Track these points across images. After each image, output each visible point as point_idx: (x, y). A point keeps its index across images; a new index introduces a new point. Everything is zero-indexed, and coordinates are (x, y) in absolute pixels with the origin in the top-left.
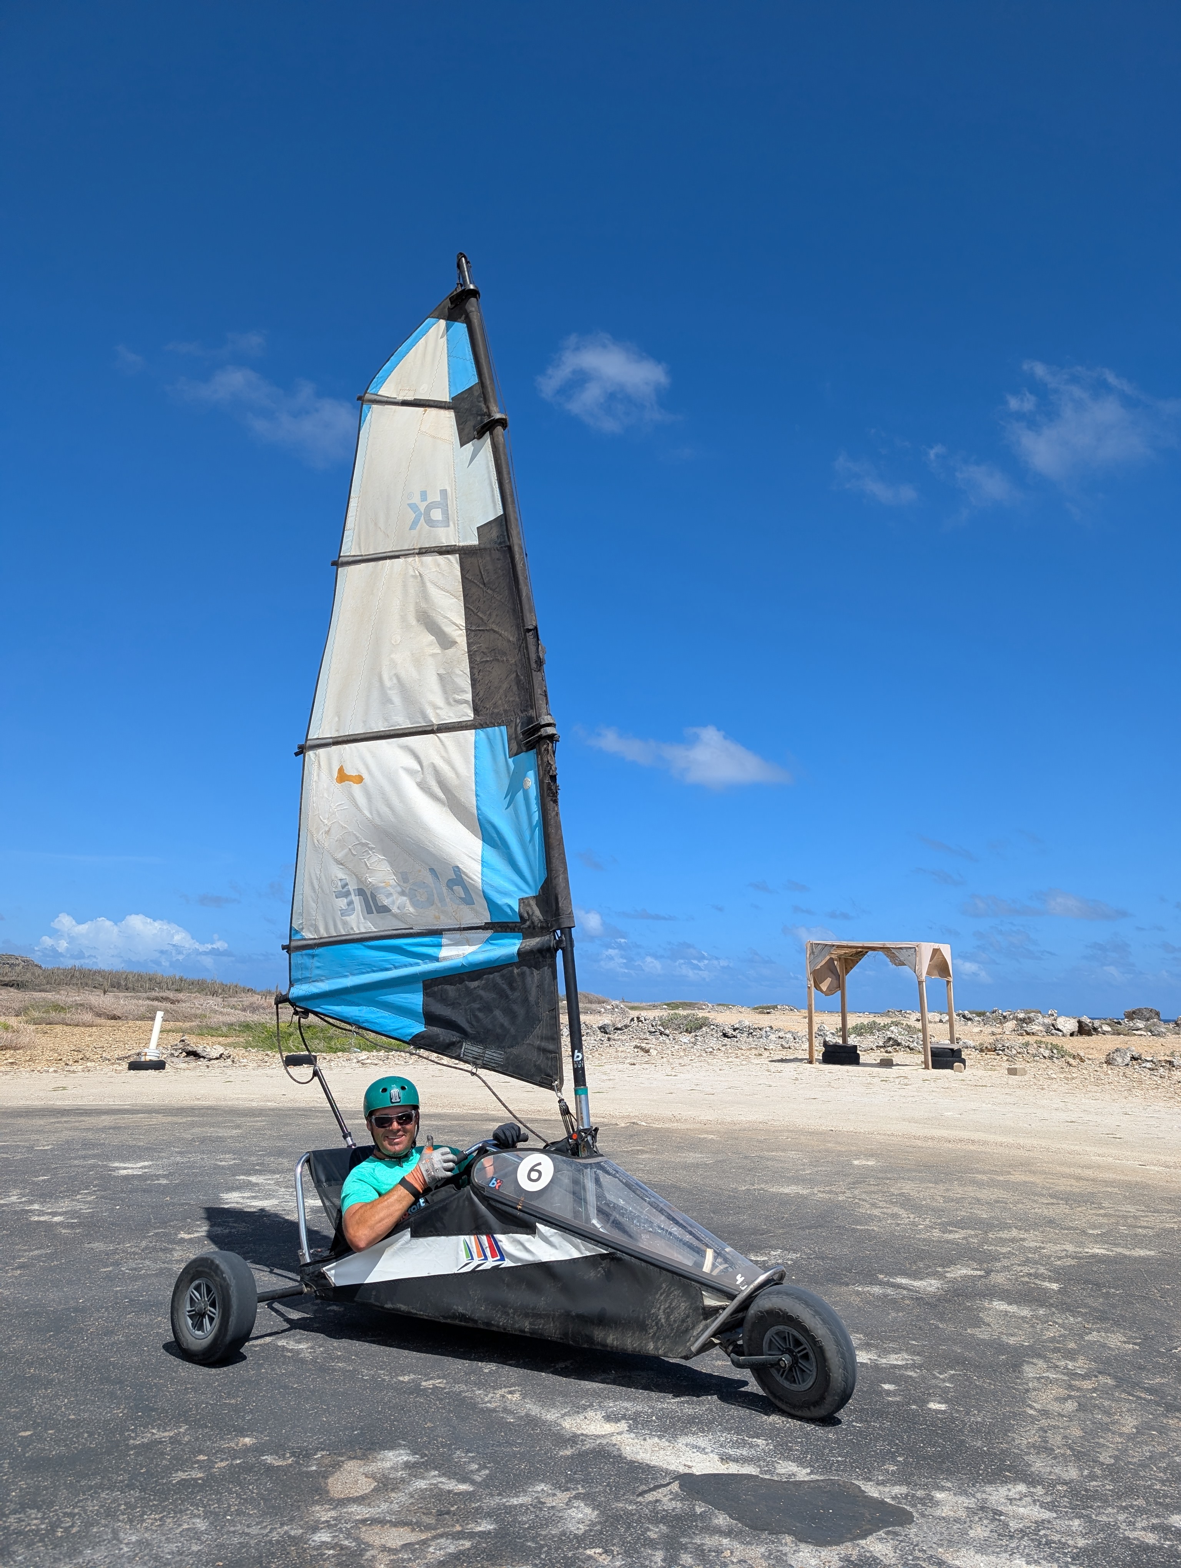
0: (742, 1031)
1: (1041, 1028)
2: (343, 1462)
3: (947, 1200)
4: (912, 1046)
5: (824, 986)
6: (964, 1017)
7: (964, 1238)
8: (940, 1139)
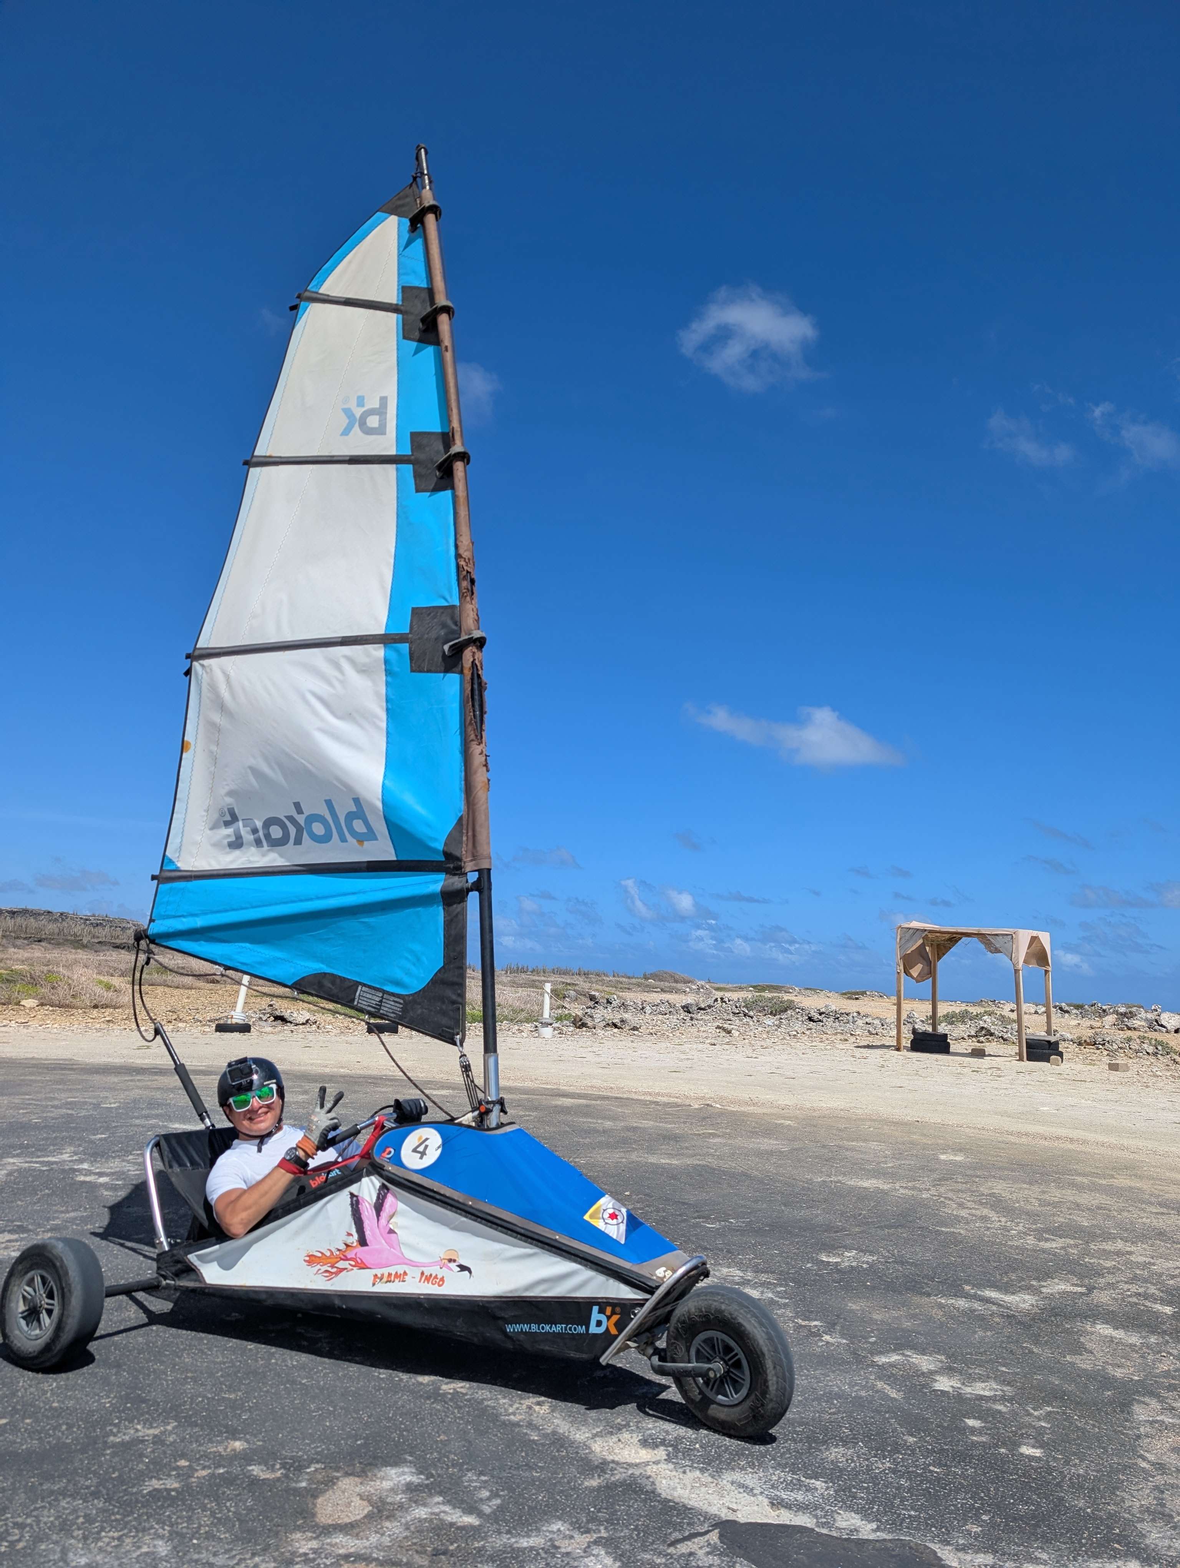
0: (828, 1015)
1: (1143, 1023)
2: (337, 1478)
3: (1043, 1203)
4: (1005, 1036)
5: (915, 972)
6: (1061, 1009)
7: (1062, 1248)
8: (1035, 1136)
